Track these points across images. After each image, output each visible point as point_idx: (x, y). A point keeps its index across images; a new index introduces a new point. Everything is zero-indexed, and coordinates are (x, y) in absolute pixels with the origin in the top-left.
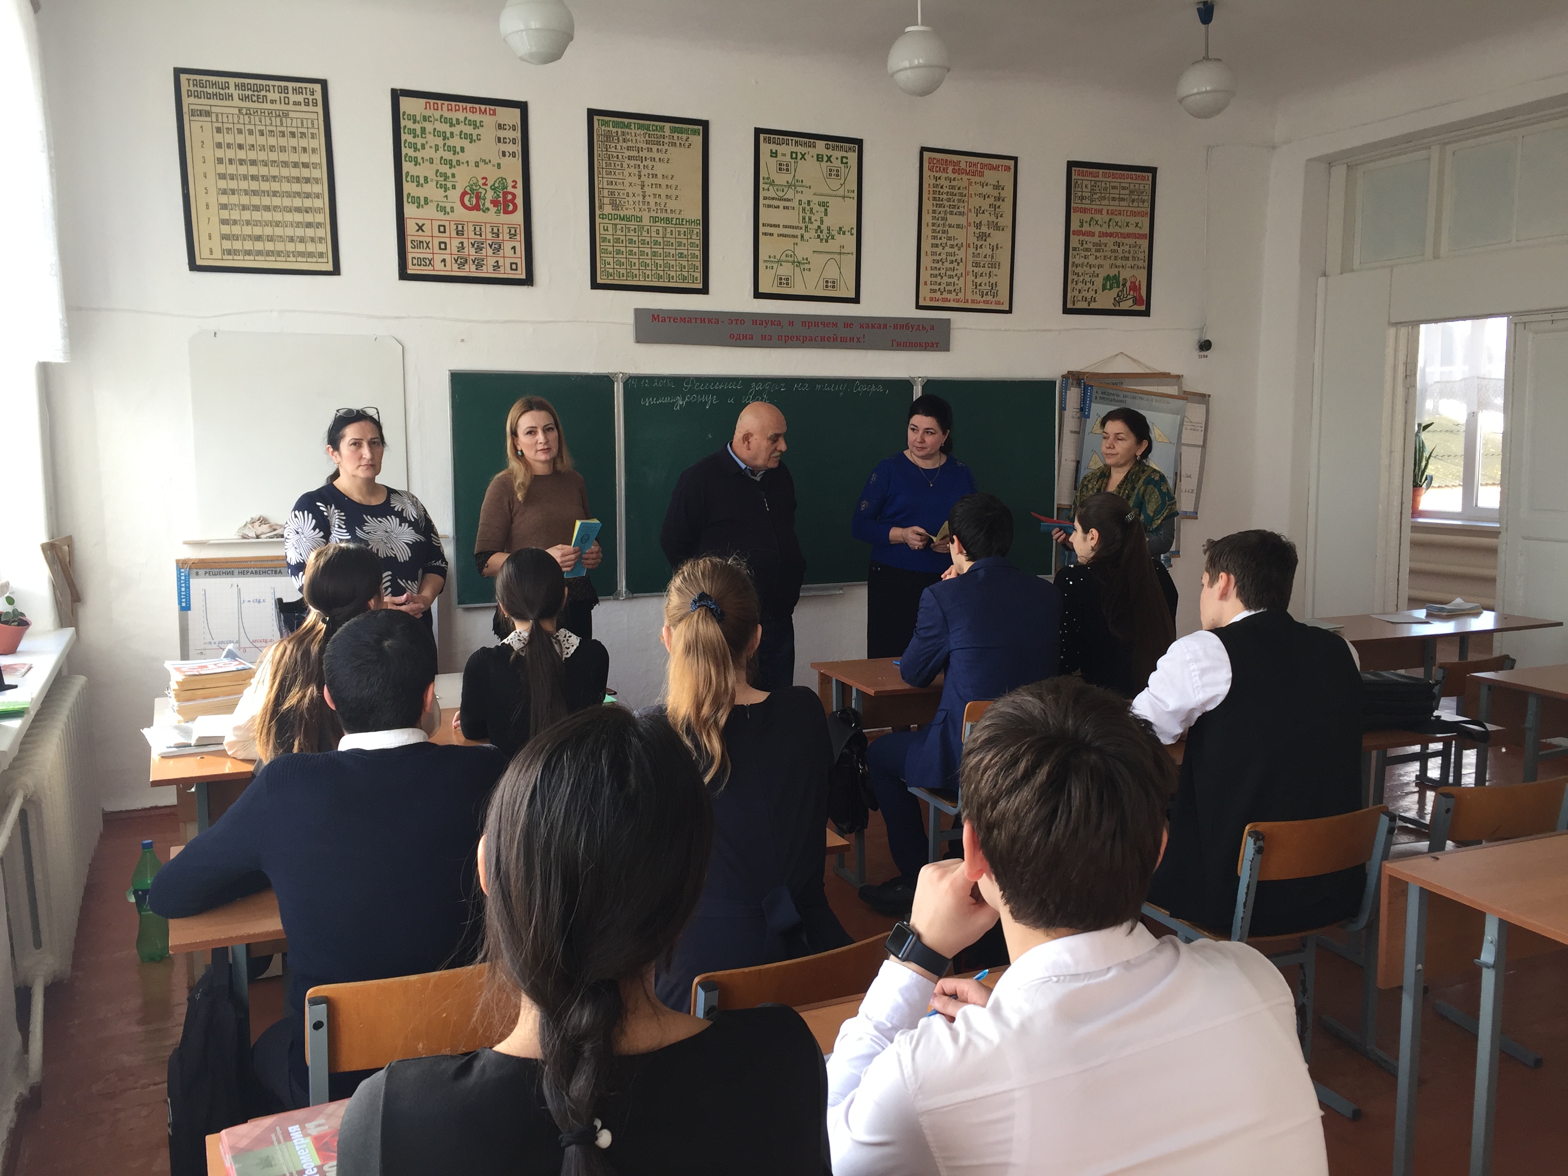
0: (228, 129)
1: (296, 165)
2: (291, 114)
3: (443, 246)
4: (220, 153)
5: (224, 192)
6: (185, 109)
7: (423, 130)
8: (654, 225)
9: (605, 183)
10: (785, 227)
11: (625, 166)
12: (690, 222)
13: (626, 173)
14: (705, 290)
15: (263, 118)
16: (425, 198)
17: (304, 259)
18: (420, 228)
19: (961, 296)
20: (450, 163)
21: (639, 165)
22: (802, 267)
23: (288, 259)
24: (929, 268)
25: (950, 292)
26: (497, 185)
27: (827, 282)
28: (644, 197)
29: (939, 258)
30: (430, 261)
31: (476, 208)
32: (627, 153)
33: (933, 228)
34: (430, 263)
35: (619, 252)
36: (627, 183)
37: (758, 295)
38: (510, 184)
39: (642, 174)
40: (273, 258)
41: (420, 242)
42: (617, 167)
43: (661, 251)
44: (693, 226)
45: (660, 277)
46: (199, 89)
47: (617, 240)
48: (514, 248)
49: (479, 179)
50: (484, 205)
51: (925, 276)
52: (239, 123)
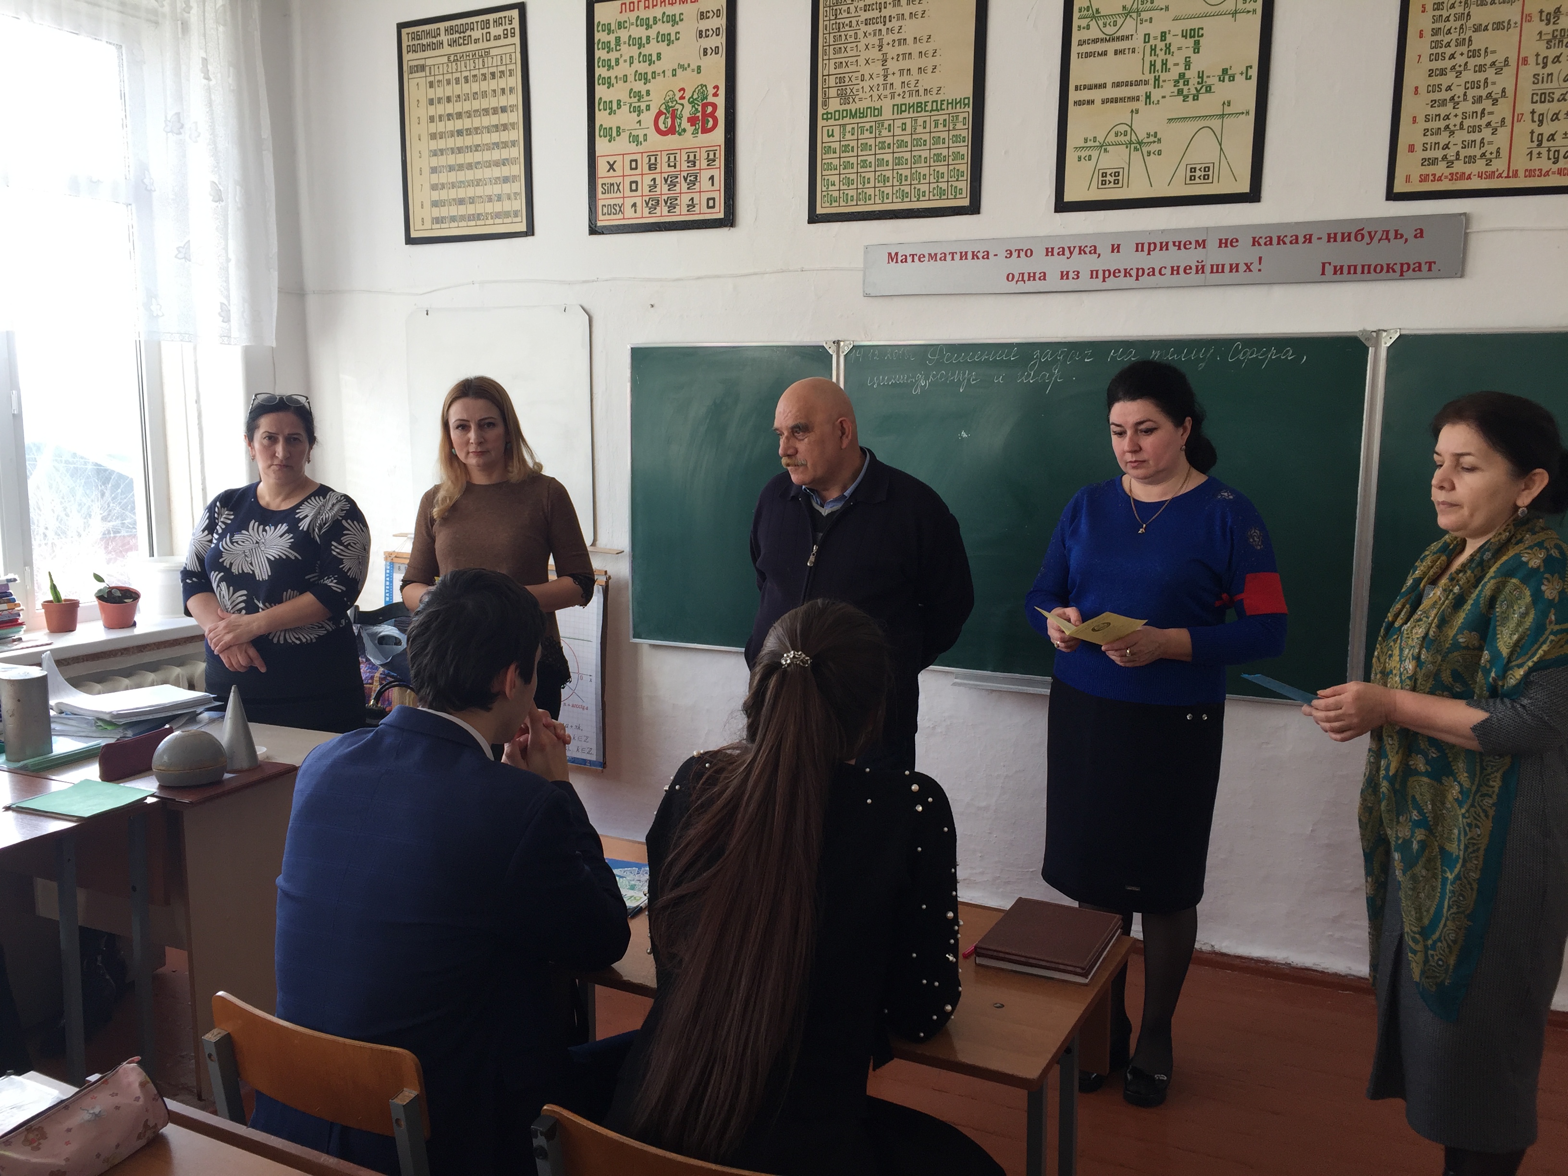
0: (439, 81)
1: (495, 111)
2: (493, 52)
3: (634, 186)
4: (432, 111)
5: (435, 153)
6: (405, 68)
7: (618, 39)
8: (900, 116)
9: (832, 66)
10: (1117, 85)
11: (861, 34)
12: (954, 103)
13: (861, 46)
14: (974, 208)
15: (468, 62)
16: (617, 127)
17: (500, 221)
18: (612, 167)
19: (1499, 165)
20: (643, 77)
21: (880, 30)
22: (1145, 149)
23: (487, 222)
24: (1421, 119)
25: (1471, 160)
26: (695, 96)
27: (1193, 170)
28: (886, 76)
29: (1447, 95)
30: (620, 207)
31: (672, 131)
32: (865, 15)
33: (1435, 38)
34: (620, 210)
35: (847, 165)
36: (862, 61)
37: (1062, 206)
38: (711, 91)
39: (885, 42)
40: (473, 223)
41: (612, 184)
42: (850, 40)
43: (907, 155)
44: (958, 110)
45: (905, 195)
46: (416, 42)
47: (846, 149)
48: (712, 178)
49: (676, 92)
50: (680, 125)
51: (1408, 133)
52: (448, 73)
